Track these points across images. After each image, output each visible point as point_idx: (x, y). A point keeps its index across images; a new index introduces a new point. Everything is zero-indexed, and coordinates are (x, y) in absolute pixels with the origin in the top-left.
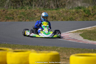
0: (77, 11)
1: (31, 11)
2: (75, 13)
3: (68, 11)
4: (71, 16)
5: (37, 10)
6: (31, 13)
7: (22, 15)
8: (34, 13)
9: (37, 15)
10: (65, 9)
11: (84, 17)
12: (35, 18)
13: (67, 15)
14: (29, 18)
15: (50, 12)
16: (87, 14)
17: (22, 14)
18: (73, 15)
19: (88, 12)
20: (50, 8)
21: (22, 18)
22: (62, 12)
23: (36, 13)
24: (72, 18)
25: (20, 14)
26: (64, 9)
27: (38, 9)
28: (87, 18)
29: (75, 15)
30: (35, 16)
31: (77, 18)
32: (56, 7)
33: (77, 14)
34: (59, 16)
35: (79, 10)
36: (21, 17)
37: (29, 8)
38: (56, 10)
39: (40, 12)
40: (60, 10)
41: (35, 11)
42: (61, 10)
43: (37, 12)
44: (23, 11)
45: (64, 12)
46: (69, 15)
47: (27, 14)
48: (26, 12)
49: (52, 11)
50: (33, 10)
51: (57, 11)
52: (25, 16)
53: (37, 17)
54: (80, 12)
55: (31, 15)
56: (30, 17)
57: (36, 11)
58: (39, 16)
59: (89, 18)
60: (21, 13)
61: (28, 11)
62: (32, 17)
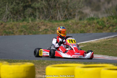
1: (34, 23)
2: (86, 25)
3: (78, 23)
4: (82, 29)
5: (42, 23)
6: (35, 26)
7: (24, 29)
8: (37, 26)
10: (75, 21)
11: (98, 29)
12: (39, 32)
13: (77, 28)
14: (31, 31)
15: (56, 25)
16: (101, 26)
17: (24, 27)
18: (84, 28)
19: (102, 23)
20: (57, 19)
21: (24, 32)
22: (71, 25)
23: (40, 27)
24: (84, 30)
25: (21, 28)
26: (73, 21)
27: (42, 21)
28: (102, 30)
29: (87, 28)
30: (39, 30)
31: (90, 31)
33: (89, 26)
34: (68, 29)
36: (22, 31)
37: (32, 20)
38: (64, 21)
40: (68, 22)
41: (38, 23)
42: (70, 22)
43: (42, 25)
44: (25, 24)
45: (74, 23)
46: (80, 28)
47: (29, 28)
48: (28, 25)
49: (59, 23)
50: (36, 22)
51: (65, 23)
52: (26, 29)
53: (42, 31)
54: (93, 24)
55: (34, 28)
56: (33, 31)
57: (40, 24)
58: (43, 29)
59: (104, 31)
60: (22, 26)
61: (31, 24)
62: (35, 31)
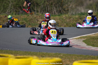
0: (80, 17)
1: (33, 17)
2: (78, 19)
3: (71, 17)
4: (74, 22)
5: (40, 16)
6: (34, 19)
8: (36, 19)
9: (39, 21)
13: (70, 21)
14: (31, 24)
17: (25, 20)
22: (64, 18)
23: (38, 19)
25: (22, 20)
26: (67, 15)
29: (78, 21)
30: (37, 22)
32: (59, 13)
33: (80, 20)
34: (62, 22)
35: (82, 16)
39: (43, 18)
40: (62, 16)
42: (64, 16)
43: (40, 18)
45: (67, 18)
46: (72, 21)
47: (29, 20)
48: (28, 18)
49: (54, 17)
51: (60, 17)
52: (27, 21)
54: (84, 18)
55: (33, 21)
56: (33, 23)
57: (38, 17)
61: (30, 17)
62: (34, 23)
